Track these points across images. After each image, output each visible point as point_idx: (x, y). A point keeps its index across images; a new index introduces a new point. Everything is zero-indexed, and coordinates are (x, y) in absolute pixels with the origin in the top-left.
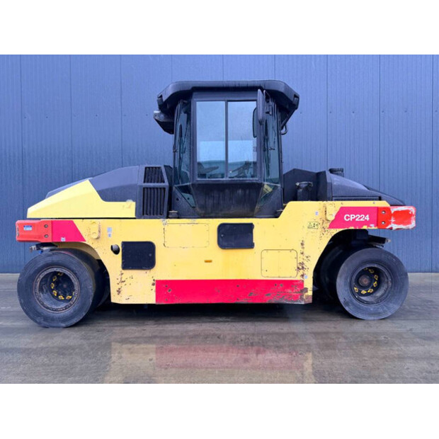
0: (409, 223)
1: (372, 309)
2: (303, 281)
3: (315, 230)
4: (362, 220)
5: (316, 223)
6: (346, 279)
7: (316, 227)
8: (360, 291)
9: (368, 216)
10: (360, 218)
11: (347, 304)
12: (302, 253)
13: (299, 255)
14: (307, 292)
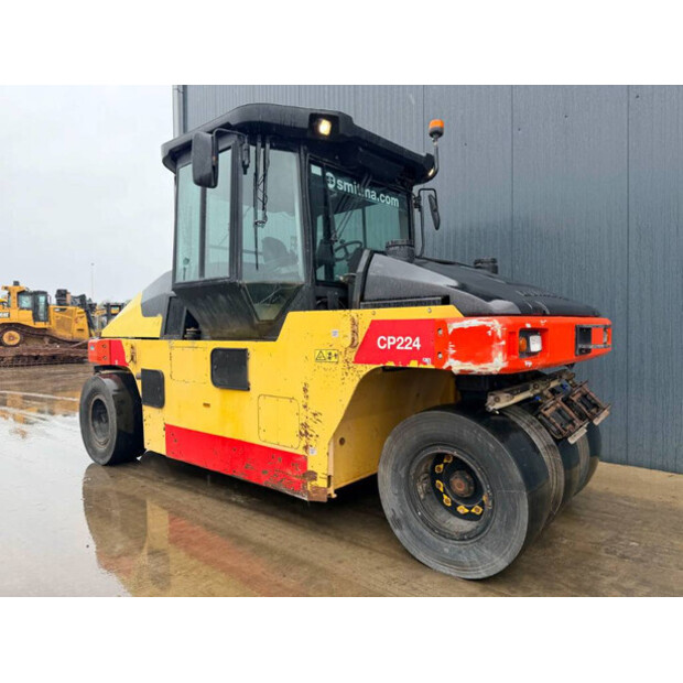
0: (488, 358)
1: (446, 550)
2: (306, 458)
3: (333, 366)
4: (407, 348)
5: (333, 353)
6: (395, 470)
7: (333, 359)
8: (455, 506)
9: (417, 339)
10: (403, 345)
11: (398, 523)
12: (305, 407)
13: (303, 410)
14: (315, 479)
